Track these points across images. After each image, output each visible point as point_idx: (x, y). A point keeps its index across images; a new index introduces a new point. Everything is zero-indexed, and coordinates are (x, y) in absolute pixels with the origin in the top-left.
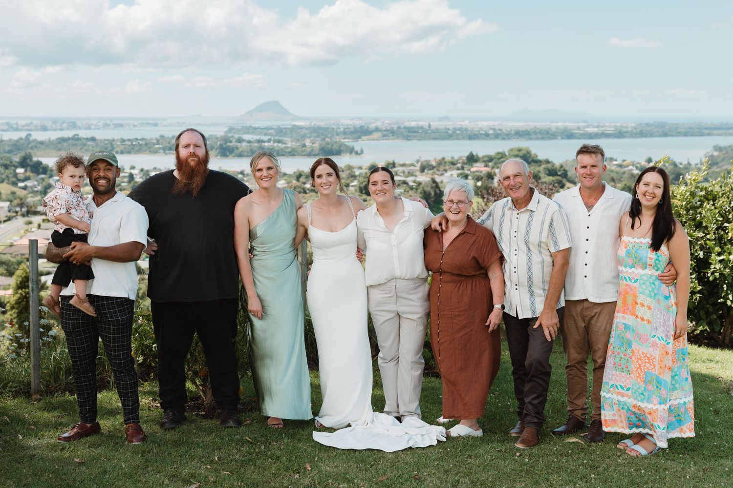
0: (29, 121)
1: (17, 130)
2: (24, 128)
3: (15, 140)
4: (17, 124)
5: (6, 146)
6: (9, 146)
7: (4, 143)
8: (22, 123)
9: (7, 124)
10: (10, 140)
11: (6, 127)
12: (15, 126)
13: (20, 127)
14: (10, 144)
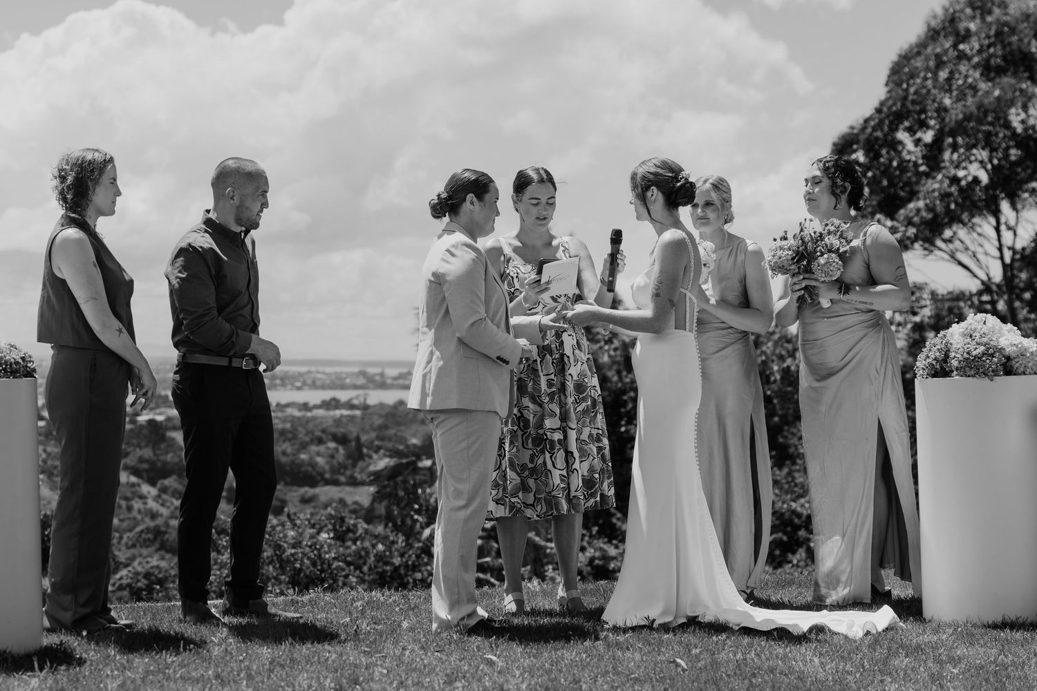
0: (404, 370)
1: (383, 385)
2: (396, 383)
3: (388, 406)
4: (382, 375)
5: (375, 417)
6: (381, 416)
7: (370, 411)
8: (391, 372)
9: (363, 374)
10: (382, 405)
11: (361, 381)
12: (378, 378)
13: (389, 381)
14: (383, 412)
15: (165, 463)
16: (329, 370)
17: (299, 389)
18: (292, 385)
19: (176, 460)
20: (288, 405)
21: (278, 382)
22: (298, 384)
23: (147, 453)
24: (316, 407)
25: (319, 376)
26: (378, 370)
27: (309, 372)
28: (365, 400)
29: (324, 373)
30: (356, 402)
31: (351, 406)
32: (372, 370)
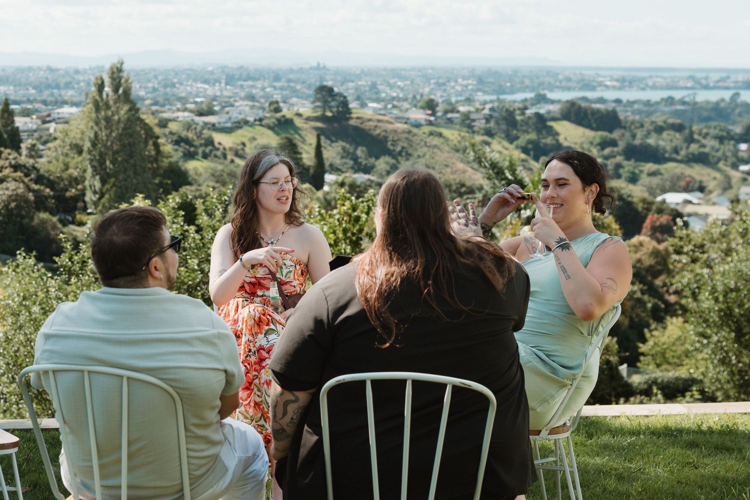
15: (546, 145)
16: (665, 74)
17: (643, 89)
18: (638, 86)
19: (554, 142)
20: (635, 102)
21: (627, 84)
22: (642, 86)
23: (533, 136)
24: (657, 103)
25: (658, 79)
26: (703, 75)
27: (651, 77)
28: (694, 98)
29: (662, 77)
30: (687, 99)
31: (683, 103)
32: (699, 75)
